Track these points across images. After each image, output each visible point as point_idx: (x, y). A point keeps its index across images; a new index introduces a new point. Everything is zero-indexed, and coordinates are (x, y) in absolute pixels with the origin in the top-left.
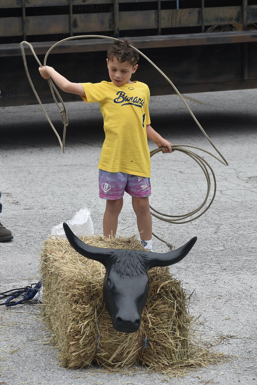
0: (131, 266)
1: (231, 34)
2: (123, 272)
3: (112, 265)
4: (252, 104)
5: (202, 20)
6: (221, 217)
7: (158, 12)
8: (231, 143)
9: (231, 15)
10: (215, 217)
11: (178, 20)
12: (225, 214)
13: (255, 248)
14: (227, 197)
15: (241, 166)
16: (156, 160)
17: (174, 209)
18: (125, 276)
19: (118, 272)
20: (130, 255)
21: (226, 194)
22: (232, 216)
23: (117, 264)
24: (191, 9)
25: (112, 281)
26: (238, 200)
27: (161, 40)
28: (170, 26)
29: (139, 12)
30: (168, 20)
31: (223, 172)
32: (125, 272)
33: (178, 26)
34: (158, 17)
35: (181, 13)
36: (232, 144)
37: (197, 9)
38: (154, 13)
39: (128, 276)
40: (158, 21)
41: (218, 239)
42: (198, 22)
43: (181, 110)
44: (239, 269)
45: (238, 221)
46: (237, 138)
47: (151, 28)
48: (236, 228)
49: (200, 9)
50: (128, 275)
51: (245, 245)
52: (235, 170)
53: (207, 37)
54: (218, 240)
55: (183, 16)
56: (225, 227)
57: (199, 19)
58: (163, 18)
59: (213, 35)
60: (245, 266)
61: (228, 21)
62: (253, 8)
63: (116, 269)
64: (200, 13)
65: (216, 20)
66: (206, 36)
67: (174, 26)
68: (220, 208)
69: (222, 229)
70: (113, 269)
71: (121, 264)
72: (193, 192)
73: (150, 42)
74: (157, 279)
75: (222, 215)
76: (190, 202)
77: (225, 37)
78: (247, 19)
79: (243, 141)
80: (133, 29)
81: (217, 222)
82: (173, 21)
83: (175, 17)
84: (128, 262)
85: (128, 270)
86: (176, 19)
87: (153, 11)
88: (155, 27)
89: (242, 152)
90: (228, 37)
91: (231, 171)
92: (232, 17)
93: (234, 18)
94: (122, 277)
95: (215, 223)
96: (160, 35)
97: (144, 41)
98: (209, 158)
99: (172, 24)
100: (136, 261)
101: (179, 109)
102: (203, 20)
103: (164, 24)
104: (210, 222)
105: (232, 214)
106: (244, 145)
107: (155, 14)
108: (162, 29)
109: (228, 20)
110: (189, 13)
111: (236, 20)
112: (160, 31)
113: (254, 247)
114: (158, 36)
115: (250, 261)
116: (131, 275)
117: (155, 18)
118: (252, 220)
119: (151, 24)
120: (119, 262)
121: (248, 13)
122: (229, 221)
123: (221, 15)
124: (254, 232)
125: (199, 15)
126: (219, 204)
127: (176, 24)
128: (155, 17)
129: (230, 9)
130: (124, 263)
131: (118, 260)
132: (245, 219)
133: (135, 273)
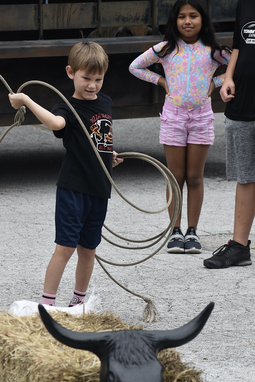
0: (136, 351)
1: (139, 40)
2: (128, 360)
3: (111, 354)
4: (140, 138)
5: (98, 19)
6: (167, 290)
7: (39, 7)
8: (135, 191)
9: (137, 13)
10: (160, 290)
11: (66, 18)
12: (169, 286)
13: (231, 331)
14: (163, 263)
15: (163, 222)
16: (43, 213)
17: (99, 279)
18: (131, 366)
19: (120, 361)
20: (131, 336)
21: (159, 258)
22: (182, 288)
23: (117, 351)
24: (84, 3)
25: (115, 374)
26: (180, 268)
27: (47, 46)
28: (55, 28)
29: (13, 6)
30: (53, 18)
31: (142, 229)
32: (130, 360)
33: (66, 27)
34: (39, 14)
35: (71, 9)
36: (137, 192)
37: (92, 4)
38: (33, 8)
39: (135, 366)
40: (39, 20)
41: (176, 318)
42: (93, 23)
43: (46, 145)
44: (225, 359)
45: (193, 296)
46: (141, 184)
47: (29, 29)
48: (194, 304)
49: (96, 3)
50: (134, 363)
51: (216, 327)
52: (157, 227)
53: (108, 43)
54: (176, 320)
55: (73, 14)
56: (179, 304)
57: (94, 18)
58: (46, 16)
59: (114, 41)
60: (231, 355)
61: (132, 22)
62: (167, 4)
63: (117, 358)
64: (96, 10)
65: (117, 20)
66: (105, 42)
67: (60, 27)
68: (160, 278)
69: (175, 306)
70: (112, 358)
71: (122, 351)
72: (114, 256)
73: (32, 48)
74: (170, 369)
75: (166, 287)
76: (116, 270)
77: (132, 44)
78: (159, 19)
79: (151, 188)
80: (5, 30)
81: (165, 297)
82: (59, 20)
83: (62, 15)
84: (131, 346)
85: (134, 357)
86: (63, 17)
87: (32, 6)
88: (35, 28)
89: (157, 204)
90: (136, 44)
91: (151, 228)
92: (138, 15)
93: (141, 18)
94: (128, 366)
95: (163, 297)
96: (41, 39)
97: (24, 48)
98: (114, 211)
99: (57, 24)
100: (141, 344)
101: (43, 144)
102: (100, 20)
103: (47, 24)
104: (156, 297)
105: (181, 286)
106: (155, 193)
107: (35, 9)
108: (45, 31)
109: (133, 20)
110: (81, 9)
111: (143, 20)
112: (41, 33)
113: (230, 329)
114: (39, 40)
115: (234, 348)
116: (138, 363)
117: (35, 16)
118: (211, 293)
119: (30, 24)
120: (119, 348)
121: (160, 11)
122: (180, 296)
123: (124, 13)
124: (221, 311)
125: (94, 12)
126: (156, 273)
127: (64, 25)
128: (36, 13)
129: (136, 4)
130: (126, 348)
131: (117, 346)
132: (200, 292)
133: (143, 360)
